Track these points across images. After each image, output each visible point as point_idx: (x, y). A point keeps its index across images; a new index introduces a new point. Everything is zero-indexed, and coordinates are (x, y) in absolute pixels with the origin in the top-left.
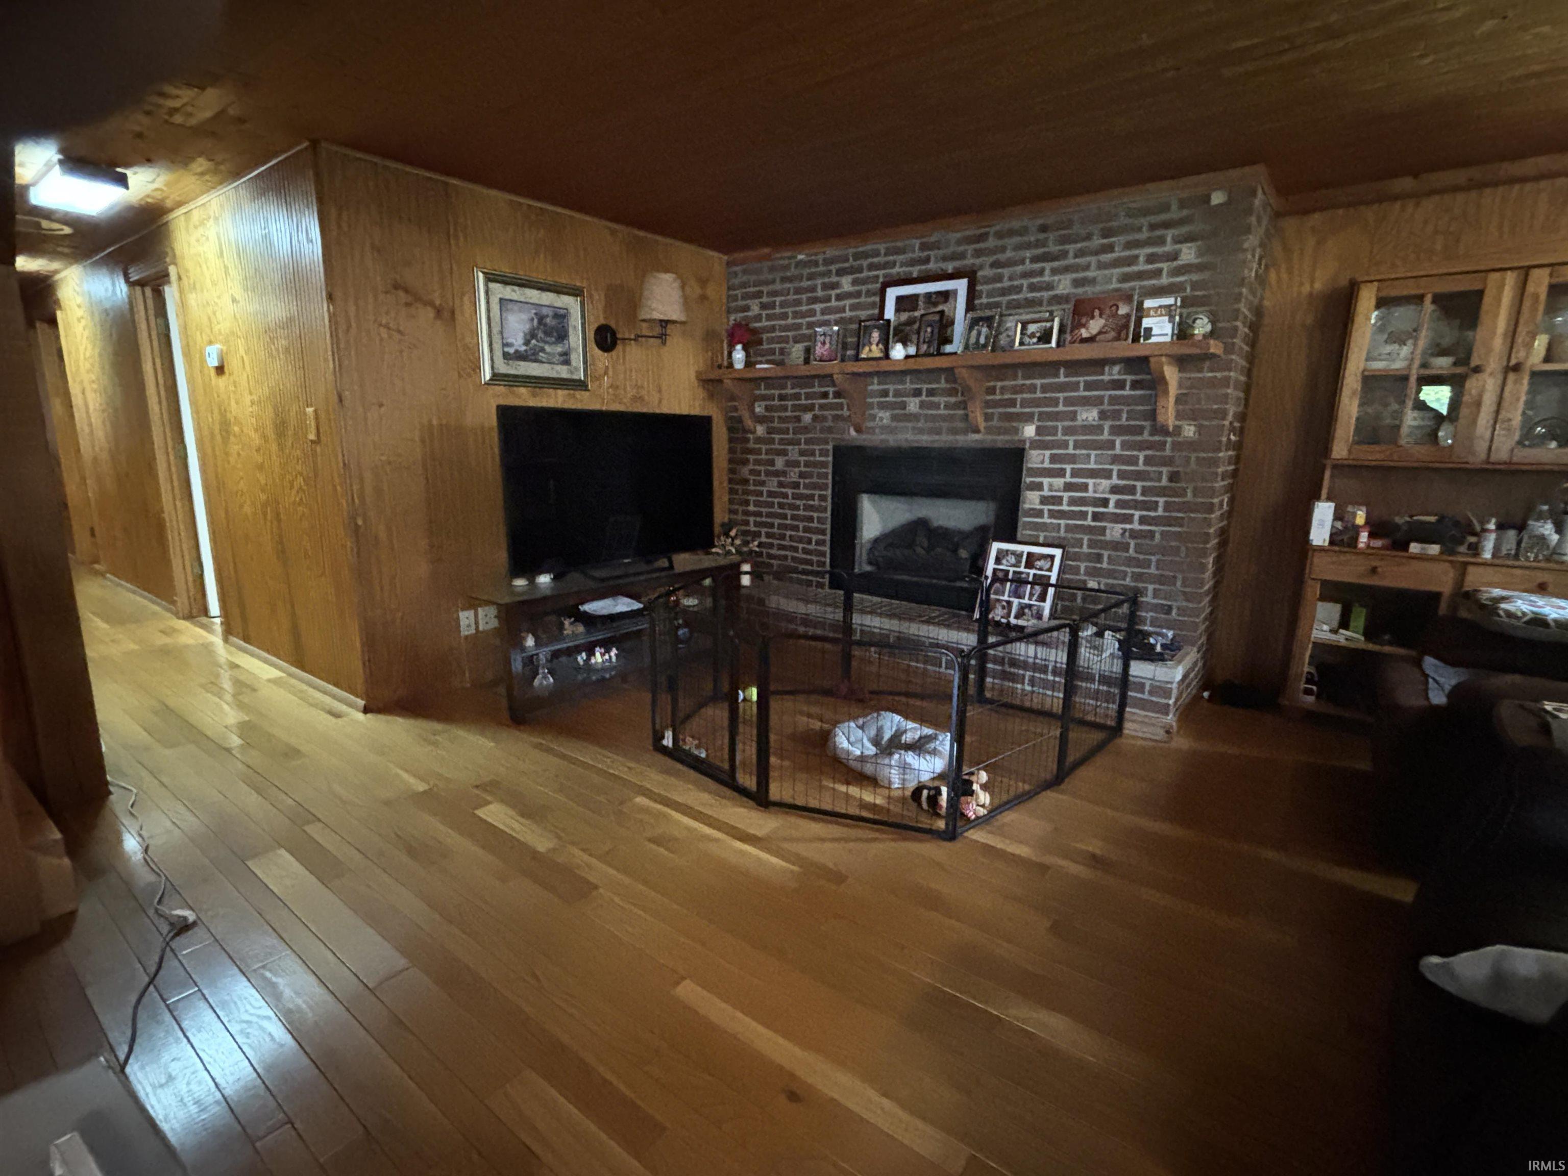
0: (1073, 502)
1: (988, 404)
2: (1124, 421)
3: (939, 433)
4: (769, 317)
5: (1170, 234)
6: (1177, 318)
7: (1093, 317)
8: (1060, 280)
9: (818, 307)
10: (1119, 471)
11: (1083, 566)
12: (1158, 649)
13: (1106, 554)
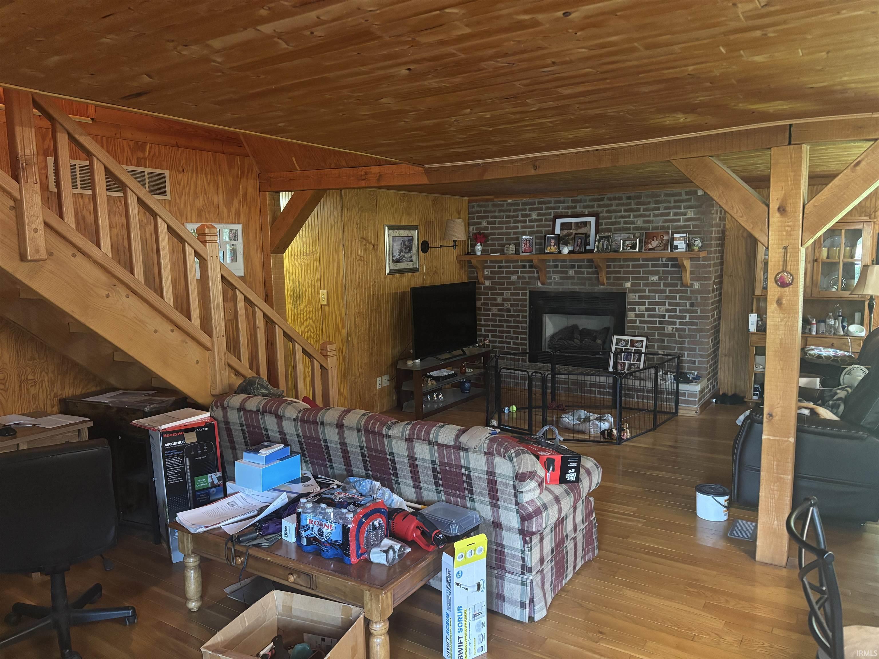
0: (650, 316)
1: (608, 272)
2: (669, 281)
3: (584, 284)
4: (492, 228)
5: (682, 205)
6: (687, 242)
7: (653, 240)
8: (637, 220)
9: (519, 225)
10: (669, 302)
11: (656, 345)
12: (691, 379)
13: (666, 339)
